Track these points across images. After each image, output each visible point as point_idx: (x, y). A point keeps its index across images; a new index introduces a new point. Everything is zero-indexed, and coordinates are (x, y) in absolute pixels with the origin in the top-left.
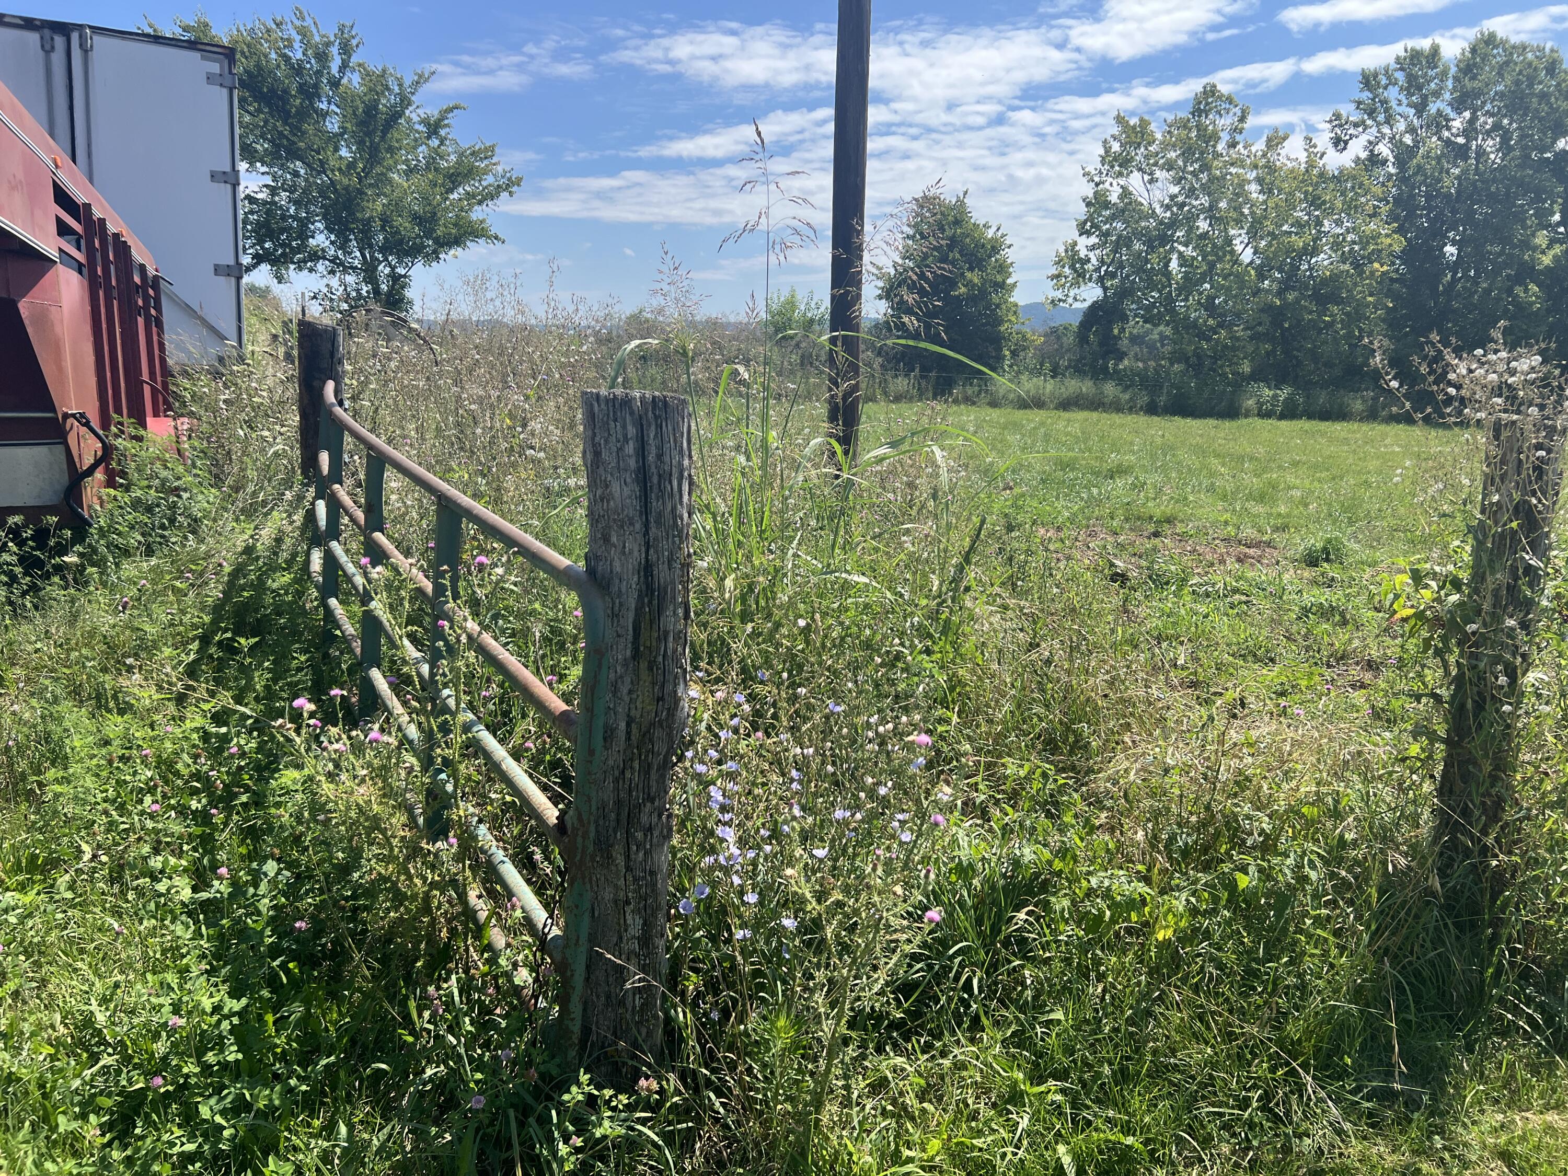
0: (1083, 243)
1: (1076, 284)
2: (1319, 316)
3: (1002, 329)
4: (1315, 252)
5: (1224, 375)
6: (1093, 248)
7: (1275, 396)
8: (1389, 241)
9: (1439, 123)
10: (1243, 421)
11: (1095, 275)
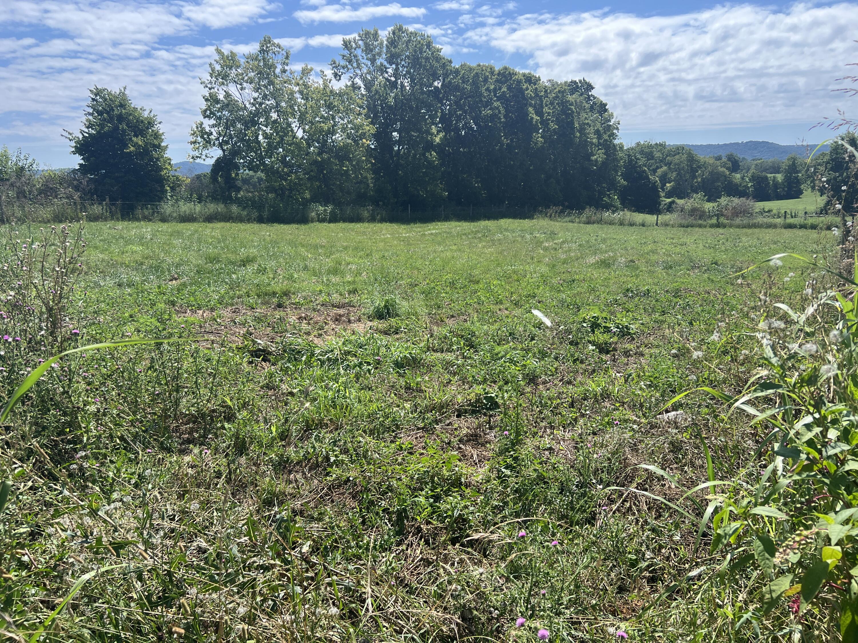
0: (208, 123)
1: (205, 147)
2: (341, 167)
3: (162, 173)
4: (334, 133)
5: (297, 199)
6: (213, 126)
7: (325, 210)
8: (368, 128)
9: (382, 70)
10: (312, 225)
11: (217, 142)
